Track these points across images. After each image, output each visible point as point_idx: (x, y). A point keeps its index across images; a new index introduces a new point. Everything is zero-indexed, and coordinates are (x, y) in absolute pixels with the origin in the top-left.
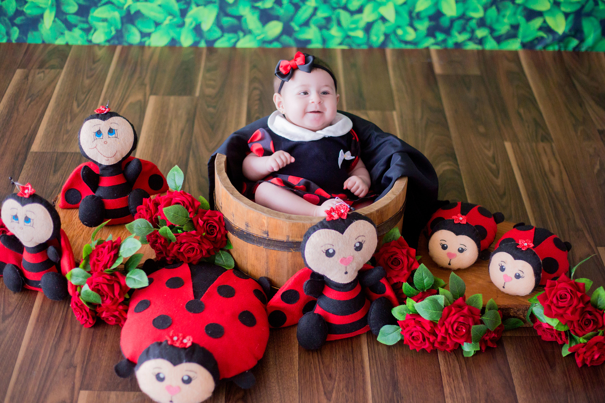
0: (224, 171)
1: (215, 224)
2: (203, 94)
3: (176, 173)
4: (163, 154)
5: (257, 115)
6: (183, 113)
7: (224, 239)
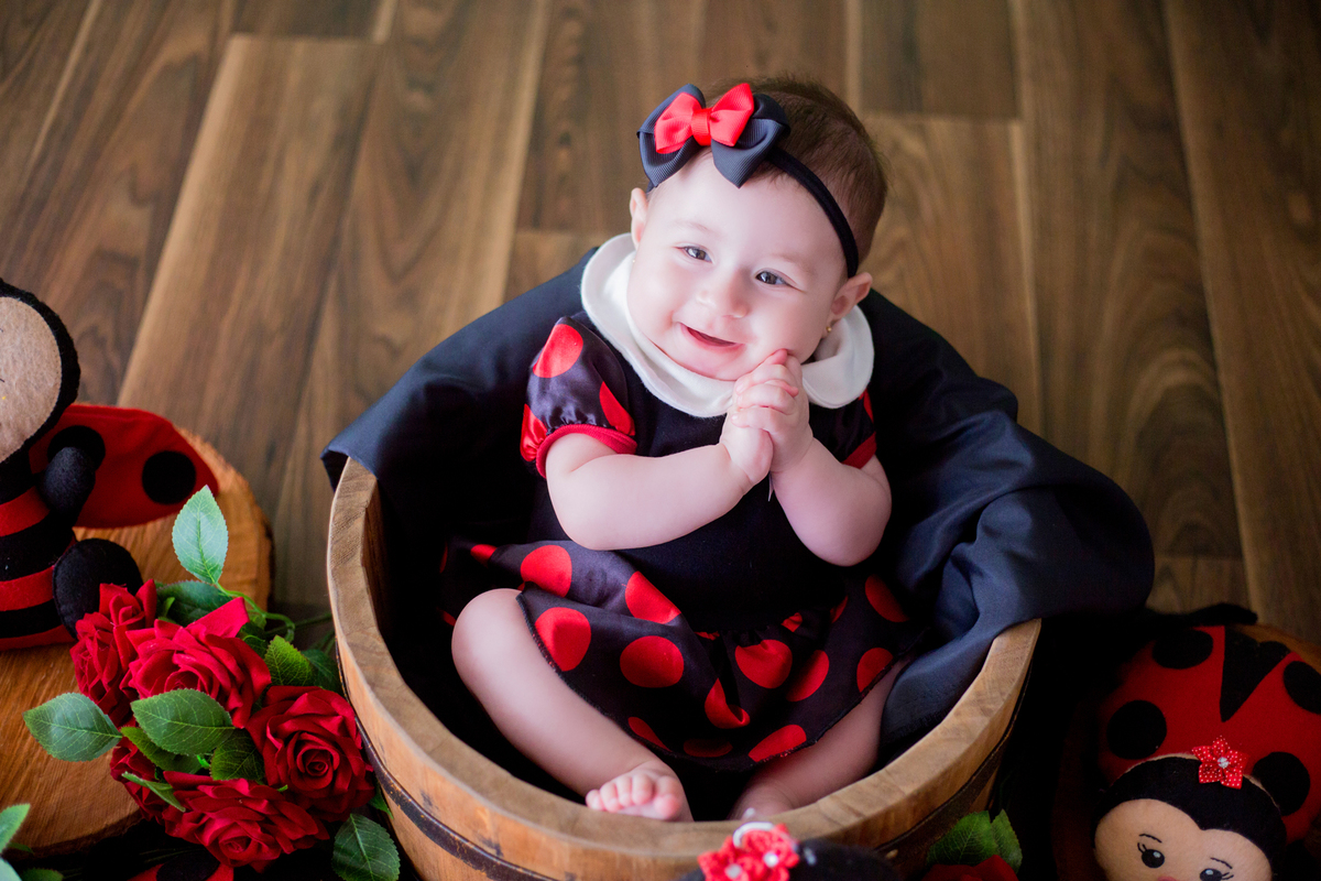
0: (358, 559)
1: (325, 746)
2: (399, 37)
3: (203, 518)
4: (241, 284)
5: (564, 126)
6: (324, 109)
7: (364, 787)
